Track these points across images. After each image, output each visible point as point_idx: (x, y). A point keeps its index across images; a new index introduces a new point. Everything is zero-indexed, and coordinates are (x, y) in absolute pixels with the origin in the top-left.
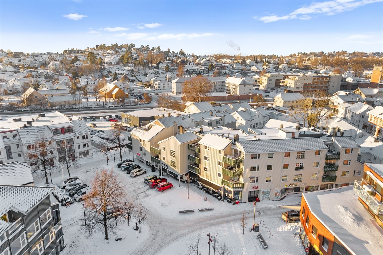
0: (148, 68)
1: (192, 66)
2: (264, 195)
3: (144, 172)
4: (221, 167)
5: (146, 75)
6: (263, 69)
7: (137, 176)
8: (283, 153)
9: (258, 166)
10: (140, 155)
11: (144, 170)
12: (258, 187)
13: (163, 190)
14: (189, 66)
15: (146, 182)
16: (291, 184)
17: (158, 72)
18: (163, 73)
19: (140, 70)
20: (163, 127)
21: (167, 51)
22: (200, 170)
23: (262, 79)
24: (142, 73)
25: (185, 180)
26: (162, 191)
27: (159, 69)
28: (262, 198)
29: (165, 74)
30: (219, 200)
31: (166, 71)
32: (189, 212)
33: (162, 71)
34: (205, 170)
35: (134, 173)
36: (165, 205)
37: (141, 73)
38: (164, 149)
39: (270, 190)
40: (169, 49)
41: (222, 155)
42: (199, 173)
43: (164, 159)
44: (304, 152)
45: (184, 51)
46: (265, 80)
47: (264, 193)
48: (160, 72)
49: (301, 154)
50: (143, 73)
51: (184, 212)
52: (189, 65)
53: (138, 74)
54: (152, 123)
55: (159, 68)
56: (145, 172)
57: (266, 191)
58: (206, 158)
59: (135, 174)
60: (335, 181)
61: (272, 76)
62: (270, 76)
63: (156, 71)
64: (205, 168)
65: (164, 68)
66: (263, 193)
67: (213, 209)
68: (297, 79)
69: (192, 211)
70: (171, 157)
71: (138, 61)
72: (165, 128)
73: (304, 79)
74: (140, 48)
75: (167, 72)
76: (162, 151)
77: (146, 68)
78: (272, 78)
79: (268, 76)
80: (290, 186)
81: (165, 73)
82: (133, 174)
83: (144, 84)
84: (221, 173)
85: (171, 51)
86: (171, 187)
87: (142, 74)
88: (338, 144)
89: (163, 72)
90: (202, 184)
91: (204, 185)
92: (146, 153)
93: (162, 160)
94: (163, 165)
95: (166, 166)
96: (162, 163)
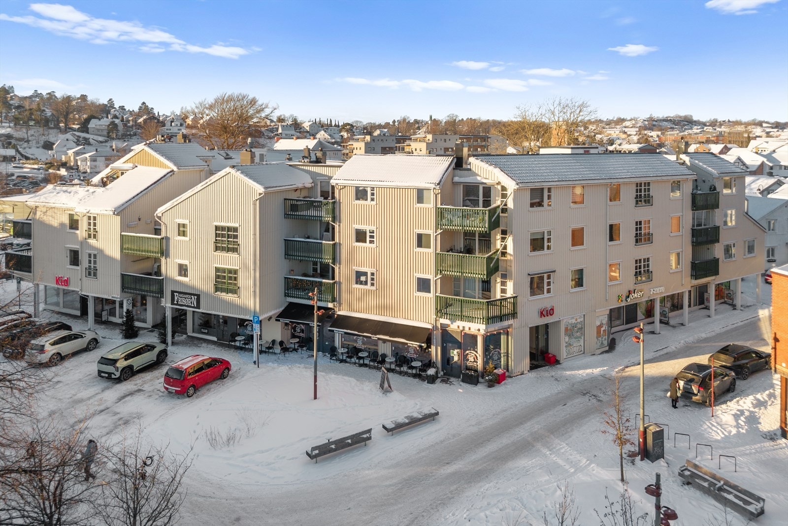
0: (55, 130)
1: (179, 130)
2: (570, 336)
3: (89, 343)
4: (429, 253)
5: (48, 146)
6: (341, 137)
7: (60, 358)
8: (606, 185)
9: (549, 233)
10: (67, 282)
11: (89, 336)
12: (552, 309)
13: (196, 388)
14: (171, 128)
15: (110, 369)
16: (630, 292)
17: (86, 139)
18: (101, 142)
19: (32, 135)
20: (166, 167)
21: (107, 103)
22: (336, 287)
23: (353, 147)
24: (38, 142)
25: (274, 342)
26: (191, 391)
27: (88, 133)
28: (565, 349)
29: (107, 144)
30: (432, 380)
31: (108, 137)
32: (349, 445)
33: (96, 137)
34: (358, 282)
35: (48, 347)
36: (230, 440)
37: (34, 142)
38: (182, 230)
39: (582, 319)
40: (110, 100)
41: (430, 204)
42: (333, 300)
43: (183, 270)
44: (649, 183)
45: (150, 106)
46: (358, 149)
47: (569, 332)
48: (91, 140)
49: (643, 193)
50: (42, 143)
51: (331, 451)
52: (171, 125)
53: (26, 145)
54: (119, 164)
55: (90, 131)
56: (95, 341)
57: (574, 321)
58: (361, 236)
59: (50, 350)
60: (716, 273)
61: (373, 140)
62: (369, 140)
63: (79, 137)
64: (359, 274)
65: (102, 130)
66: (566, 329)
67: (437, 414)
68: (431, 139)
69: (360, 440)
70: (218, 253)
71: (27, 113)
72: (175, 169)
73: (443, 140)
74: (30, 97)
75: (113, 139)
76: (176, 240)
77: (51, 131)
78: (373, 145)
79: (366, 140)
80: (629, 300)
81: (106, 142)
82: (42, 349)
83: (46, 164)
84: (430, 276)
85: (117, 106)
86: (226, 371)
87: (38, 145)
88: (705, 166)
89: (101, 139)
90: (356, 333)
91: (365, 334)
92: (98, 266)
93: (176, 278)
94: (176, 298)
95: (192, 297)
96: (173, 292)
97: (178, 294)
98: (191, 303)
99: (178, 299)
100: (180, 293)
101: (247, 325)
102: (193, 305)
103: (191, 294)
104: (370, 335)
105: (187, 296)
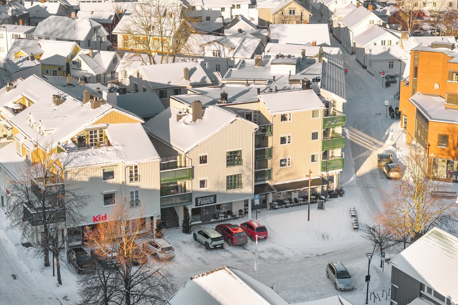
4: (318, 141)
34: (282, 165)
38: (204, 160)
41: (321, 117)
42: (270, 179)
43: (203, 183)
76: (198, 167)
84: (318, 153)
90: (293, 190)
91: (297, 189)
92: (139, 198)
93: (199, 190)
94: (199, 201)
95: (211, 197)
96: (197, 199)
97: (200, 199)
98: (210, 201)
99: (200, 201)
100: (201, 198)
101: (222, 207)
102: (211, 202)
103: (210, 196)
104: (299, 189)
105: (207, 198)
